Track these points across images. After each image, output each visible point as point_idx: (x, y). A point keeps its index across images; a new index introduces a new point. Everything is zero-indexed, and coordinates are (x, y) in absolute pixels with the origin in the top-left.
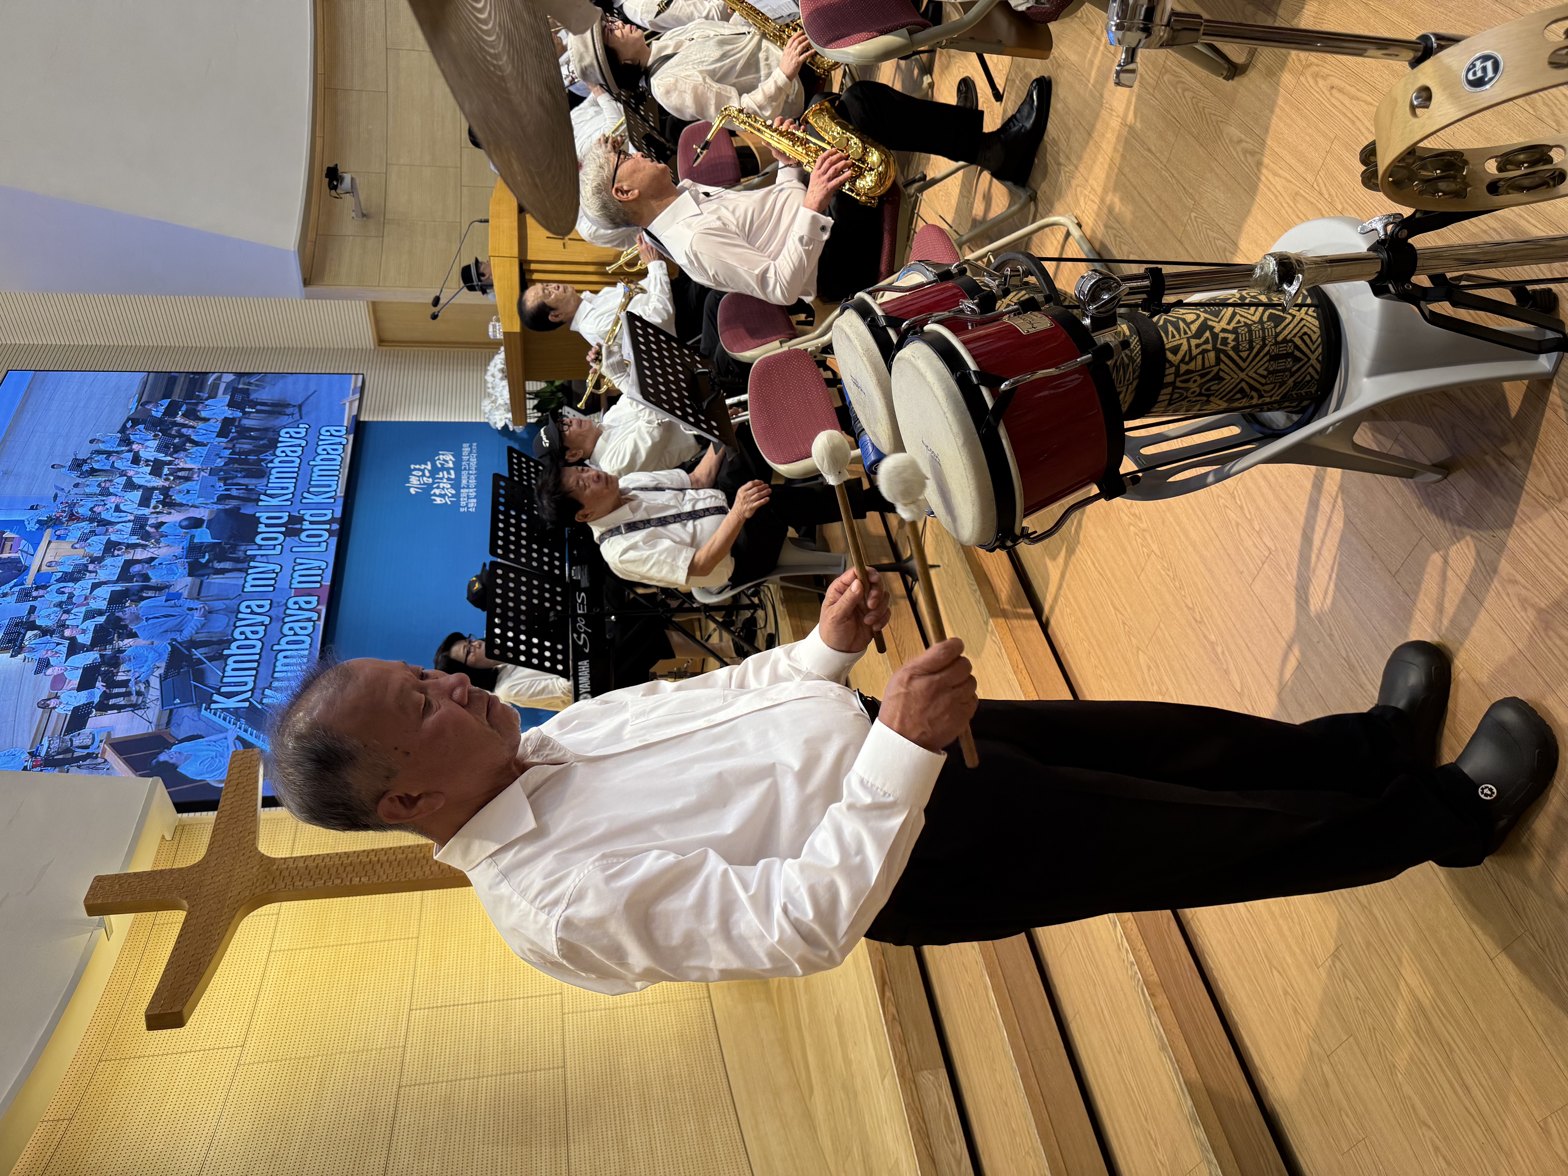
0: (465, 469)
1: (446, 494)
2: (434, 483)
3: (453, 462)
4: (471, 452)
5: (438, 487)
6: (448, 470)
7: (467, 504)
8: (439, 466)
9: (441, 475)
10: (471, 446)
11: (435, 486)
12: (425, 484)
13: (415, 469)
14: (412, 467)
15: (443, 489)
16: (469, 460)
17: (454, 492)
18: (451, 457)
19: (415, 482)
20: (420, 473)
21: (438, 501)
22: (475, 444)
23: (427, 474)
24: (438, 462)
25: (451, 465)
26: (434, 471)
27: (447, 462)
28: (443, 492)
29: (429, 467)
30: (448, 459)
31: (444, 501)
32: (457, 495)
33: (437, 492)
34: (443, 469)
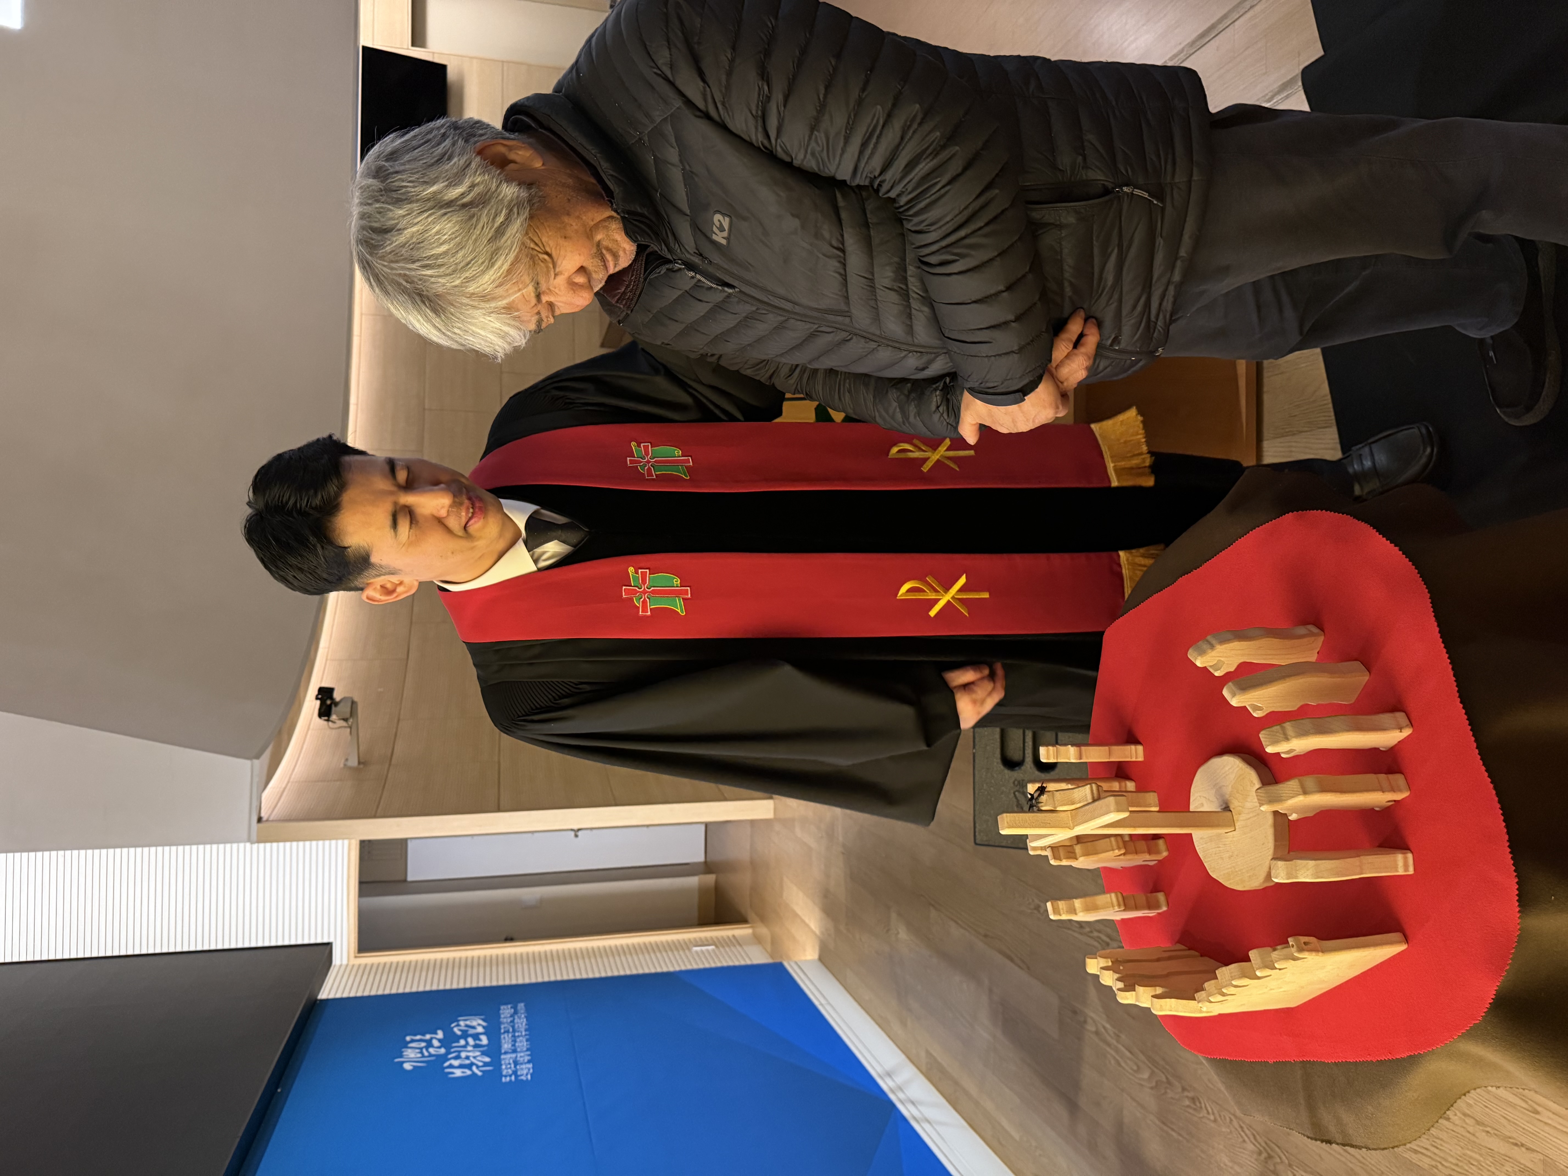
0: (508, 1032)
1: (472, 1064)
2: (448, 1052)
3: (484, 1027)
4: (516, 1012)
5: (458, 1057)
6: (476, 1037)
7: (515, 1073)
8: (459, 1033)
9: (462, 1042)
10: (515, 1008)
11: (450, 1056)
12: (430, 1055)
13: (412, 1041)
14: (408, 1038)
15: (467, 1058)
16: (513, 1021)
17: (487, 1059)
18: (481, 1022)
19: (412, 1055)
20: (423, 1044)
21: (458, 1073)
22: (521, 1006)
23: (436, 1043)
24: (456, 1030)
25: (480, 1030)
26: (449, 1041)
27: (474, 1028)
28: (467, 1062)
29: (440, 1034)
30: (474, 1023)
31: (468, 1072)
32: (496, 1062)
33: (456, 1063)
34: (465, 1035)
